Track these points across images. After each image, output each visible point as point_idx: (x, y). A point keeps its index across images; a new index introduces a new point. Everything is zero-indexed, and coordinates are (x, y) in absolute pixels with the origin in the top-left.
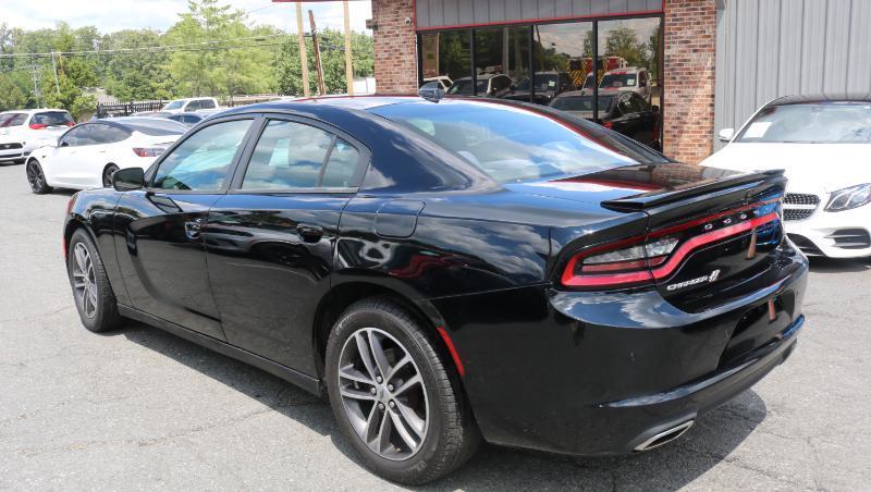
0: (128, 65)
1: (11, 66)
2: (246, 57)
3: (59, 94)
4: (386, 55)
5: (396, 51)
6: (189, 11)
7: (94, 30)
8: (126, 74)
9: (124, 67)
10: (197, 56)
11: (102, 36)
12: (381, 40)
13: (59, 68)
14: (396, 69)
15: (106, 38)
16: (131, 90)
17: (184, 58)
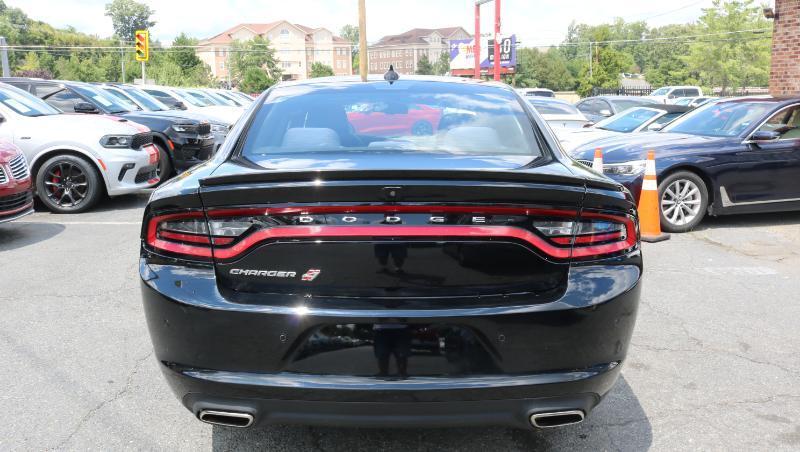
0: (664, 56)
1: (575, 54)
2: (764, 50)
3: (591, 78)
4: (784, 46)
5: (795, 41)
6: (712, 6)
7: (644, 24)
8: (662, 63)
9: (660, 57)
10: (714, 48)
11: (650, 30)
12: (781, 31)
13: (594, 56)
14: (793, 61)
15: (654, 32)
16: (665, 77)
17: (701, 49)
